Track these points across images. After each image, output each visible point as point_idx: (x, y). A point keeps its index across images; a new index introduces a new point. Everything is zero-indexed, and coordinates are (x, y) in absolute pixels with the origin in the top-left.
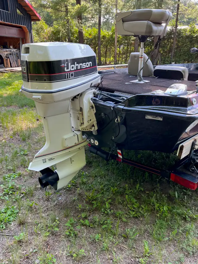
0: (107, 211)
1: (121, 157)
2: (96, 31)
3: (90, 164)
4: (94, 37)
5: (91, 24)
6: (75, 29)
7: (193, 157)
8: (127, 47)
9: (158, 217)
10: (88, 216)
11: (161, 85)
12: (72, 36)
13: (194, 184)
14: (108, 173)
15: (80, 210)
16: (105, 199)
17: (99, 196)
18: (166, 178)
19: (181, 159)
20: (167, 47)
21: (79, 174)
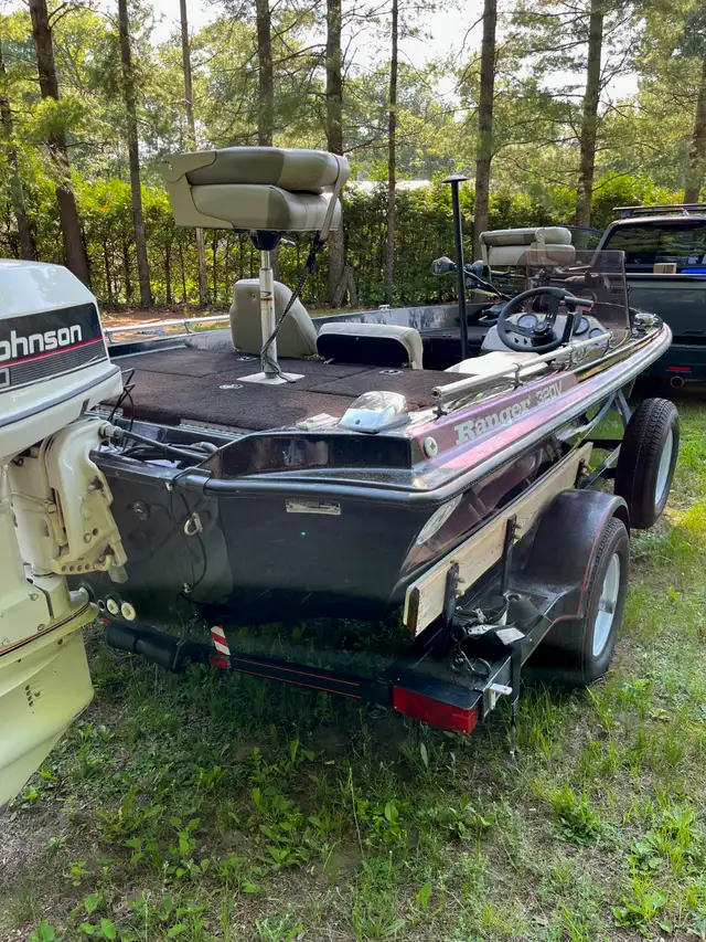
0: (185, 868)
1: (225, 650)
2: (125, 191)
3: (115, 689)
4: (118, 212)
5: (105, 165)
6: (44, 182)
7: (456, 621)
8: (241, 248)
9: (365, 848)
10: (111, 901)
11: (338, 390)
12: (32, 207)
13: (466, 713)
14: (186, 714)
15: (79, 884)
16: (176, 822)
17: (153, 812)
18: (379, 706)
19: (417, 634)
20: (371, 247)
21: (70, 739)
